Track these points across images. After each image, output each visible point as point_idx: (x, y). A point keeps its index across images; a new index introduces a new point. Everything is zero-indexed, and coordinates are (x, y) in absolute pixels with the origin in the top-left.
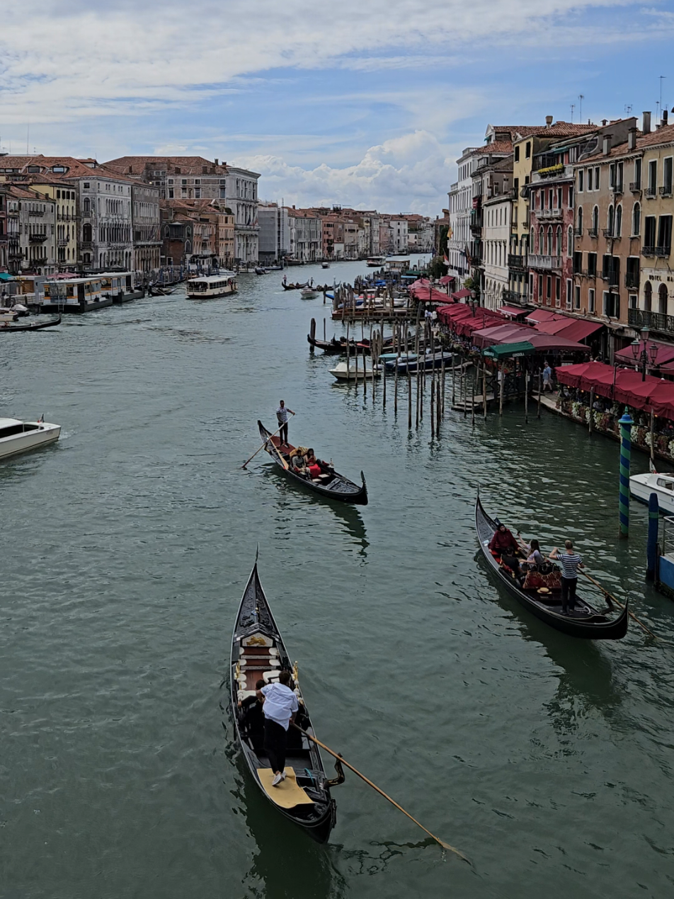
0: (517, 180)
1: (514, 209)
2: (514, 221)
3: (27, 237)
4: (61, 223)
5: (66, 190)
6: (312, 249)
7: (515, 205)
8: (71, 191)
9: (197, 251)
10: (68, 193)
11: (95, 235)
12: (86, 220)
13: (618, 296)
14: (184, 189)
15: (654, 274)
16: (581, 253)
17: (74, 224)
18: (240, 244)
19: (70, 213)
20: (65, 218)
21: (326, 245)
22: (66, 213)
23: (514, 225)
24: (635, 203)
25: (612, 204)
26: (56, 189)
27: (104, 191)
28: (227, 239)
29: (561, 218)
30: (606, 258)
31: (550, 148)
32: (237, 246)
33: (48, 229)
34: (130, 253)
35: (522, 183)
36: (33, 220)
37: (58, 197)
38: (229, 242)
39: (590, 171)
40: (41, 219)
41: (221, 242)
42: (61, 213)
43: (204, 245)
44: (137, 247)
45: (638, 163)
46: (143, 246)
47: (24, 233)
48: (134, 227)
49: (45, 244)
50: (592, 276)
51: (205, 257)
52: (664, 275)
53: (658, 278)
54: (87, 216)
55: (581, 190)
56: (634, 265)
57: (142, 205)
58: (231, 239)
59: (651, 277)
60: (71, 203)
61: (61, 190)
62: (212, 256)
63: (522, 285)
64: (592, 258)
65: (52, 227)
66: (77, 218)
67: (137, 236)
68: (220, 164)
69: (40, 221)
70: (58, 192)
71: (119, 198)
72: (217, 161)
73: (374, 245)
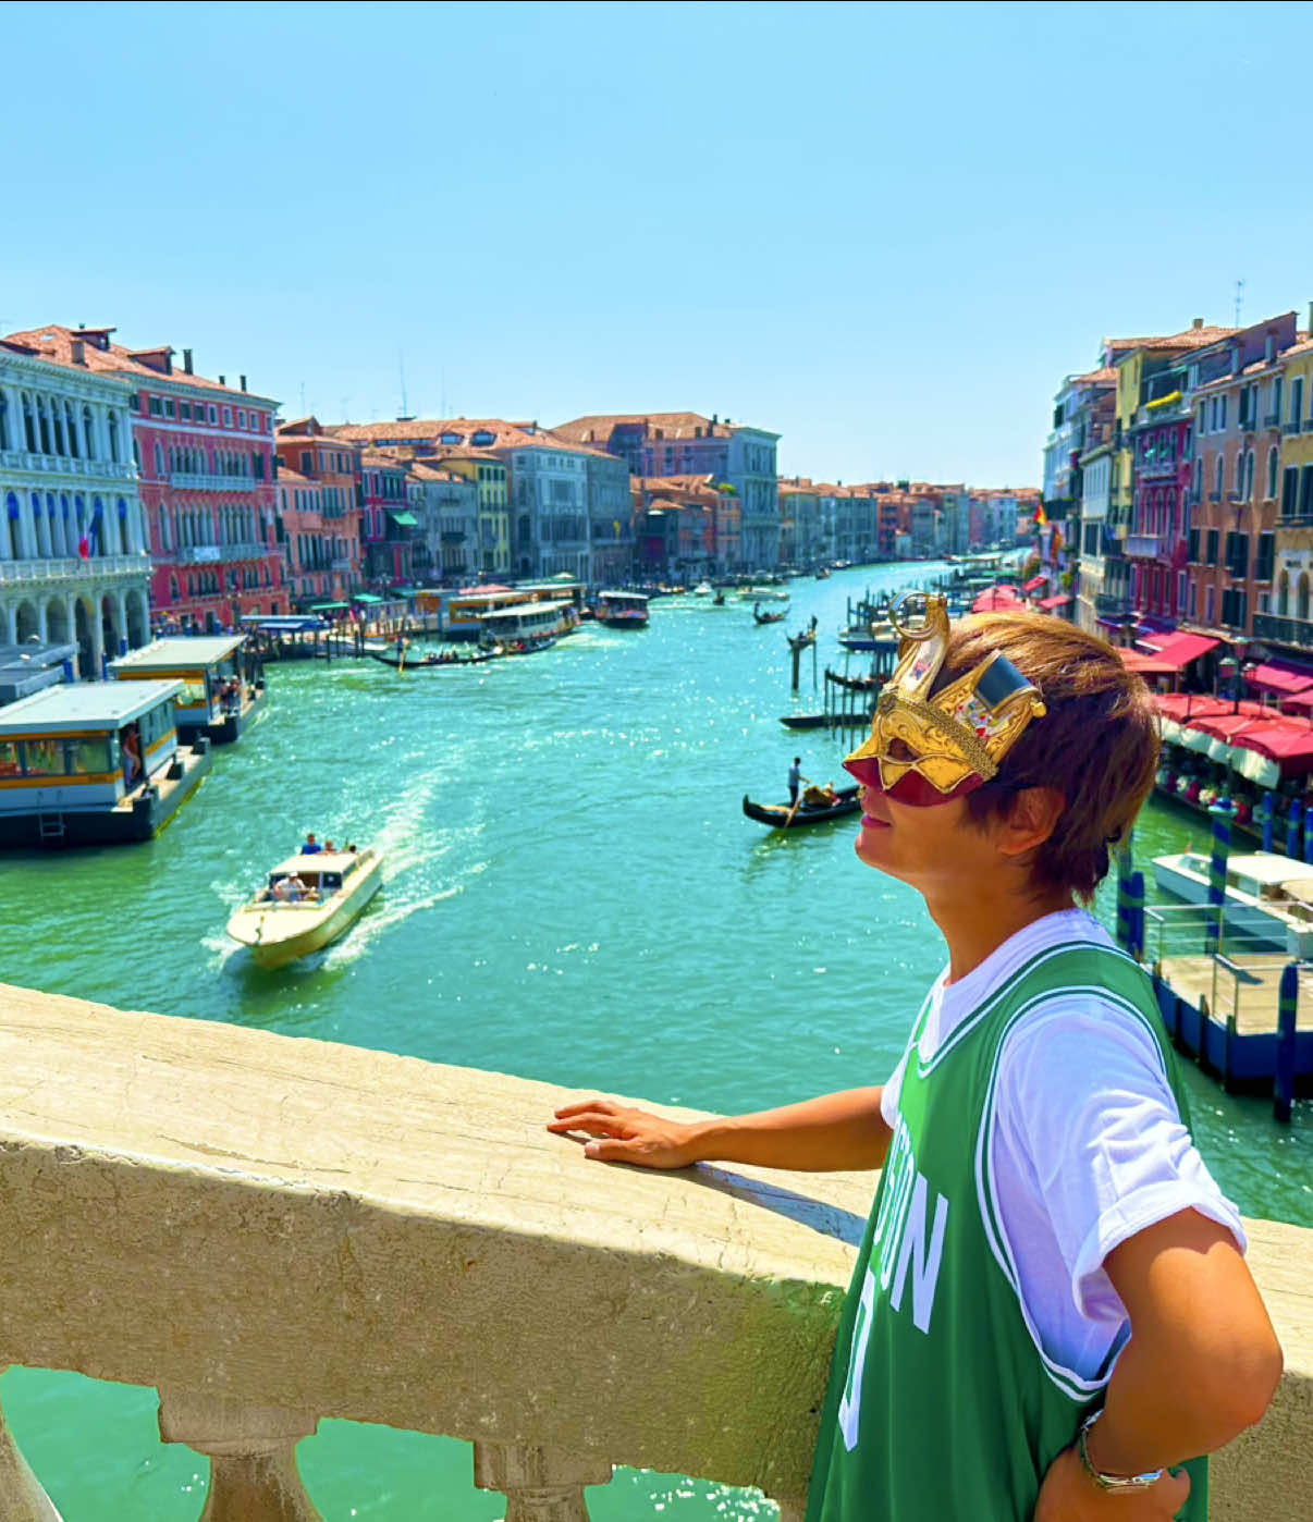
0: (1120, 421)
1: (1115, 467)
2: (1114, 485)
3: (438, 535)
4: (486, 515)
5: (492, 467)
6: (862, 545)
7: (1117, 460)
8: (500, 468)
9: (685, 552)
10: (496, 471)
11: (536, 531)
12: (523, 510)
13: (1245, 594)
14: (668, 461)
15: (1293, 558)
16: (1198, 531)
17: (506, 516)
18: (750, 542)
19: (500, 501)
20: (494, 508)
21: (884, 539)
22: (492, 501)
23: (1114, 491)
24: (1271, 447)
25: (1241, 451)
26: (477, 466)
27: (547, 467)
28: (729, 533)
29: (1175, 478)
30: (1231, 535)
31: (1168, 368)
32: (746, 544)
33: (468, 525)
34: (587, 558)
35: (1126, 425)
36: (445, 512)
37: (481, 477)
38: (734, 538)
39: (1215, 400)
40: (457, 510)
41: (720, 538)
42: (485, 500)
43: (695, 544)
44: (596, 548)
45: (1279, 382)
46: (605, 547)
47: (432, 529)
48: (592, 520)
49: (464, 545)
50: (1211, 566)
51: (697, 561)
52: (1306, 558)
53: (1297, 564)
54: (523, 503)
55: (1202, 431)
56: (1267, 544)
57: (603, 487)
58: (737, 533)
59: (1289, 564)
60: (501, 486)
61: (486, 467)
62: (708, 559)
63: (1121, 584)
64: (1213, 535)
65: (475, 522)
66: (510, 508)
67: (598, 532)
68: (721, 421)
69: (455, 512)
70: (481, 471)
71: (570, 477)
72: (715, 417)
73: (960, 537)
